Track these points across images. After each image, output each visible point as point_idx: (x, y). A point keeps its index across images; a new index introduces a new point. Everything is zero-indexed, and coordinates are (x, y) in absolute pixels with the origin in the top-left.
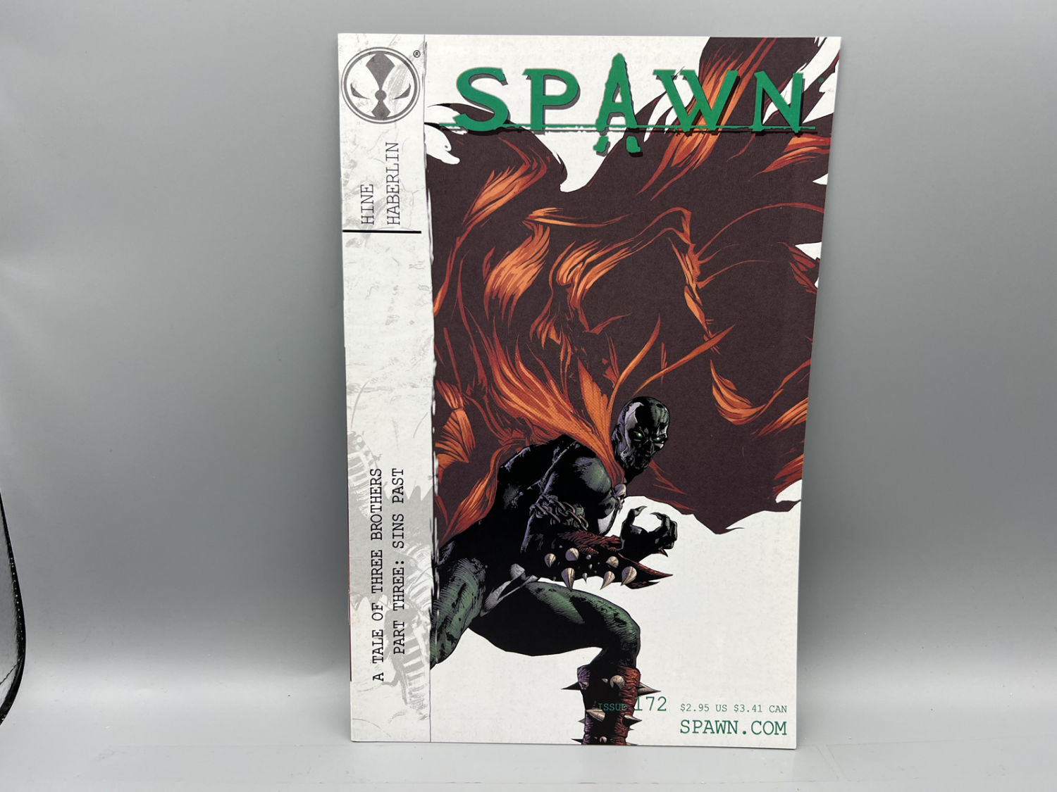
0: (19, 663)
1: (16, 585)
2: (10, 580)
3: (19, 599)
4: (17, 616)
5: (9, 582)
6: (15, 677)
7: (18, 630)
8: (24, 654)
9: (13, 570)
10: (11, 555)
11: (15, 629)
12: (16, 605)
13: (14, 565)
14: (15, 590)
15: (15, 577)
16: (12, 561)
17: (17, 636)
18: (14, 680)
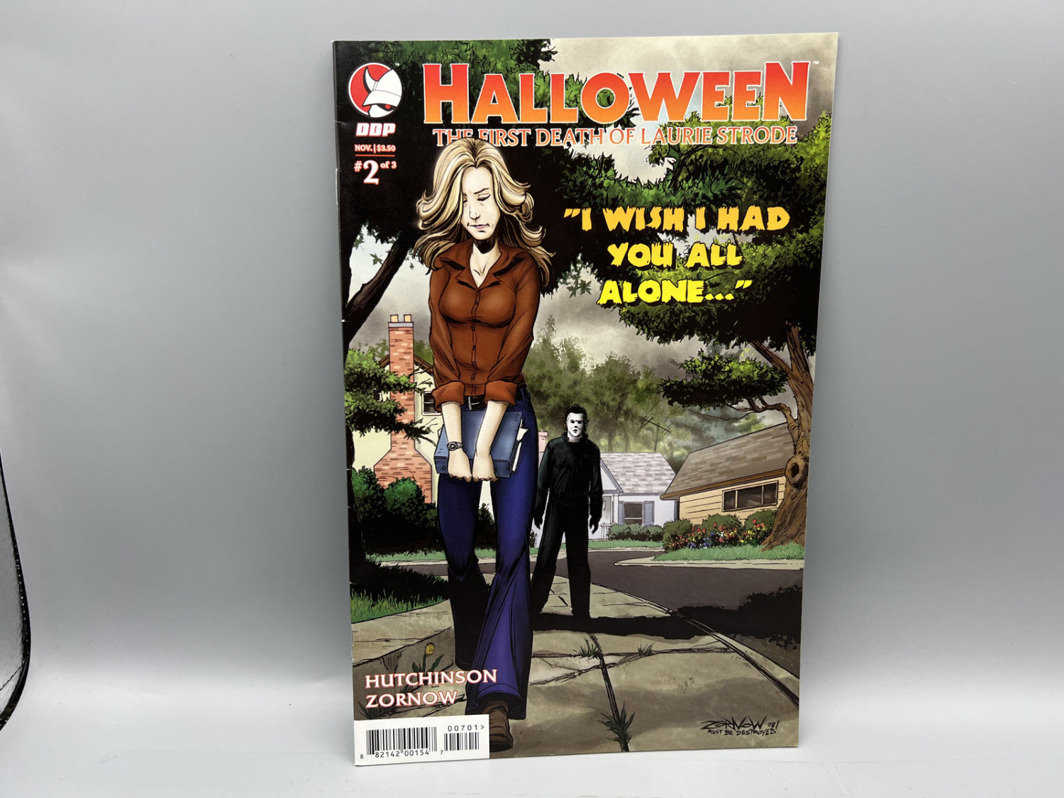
0: (23, 665)
1: (22, 587)
2: (16, 582)
3: (25, 600)
4: (23, 617)
5: (15, 583)
6: (19, 679)
7: (23, 631)
8: (29, 655)
9: (19, 571)
10: (17, 557)
11: (20, 631)
12: (22, 607)
13: (20, 567)
14: (20, 592)
15: (21, 579)
16: (19, 563)
17: (22, 638)
18: (19, 681)
